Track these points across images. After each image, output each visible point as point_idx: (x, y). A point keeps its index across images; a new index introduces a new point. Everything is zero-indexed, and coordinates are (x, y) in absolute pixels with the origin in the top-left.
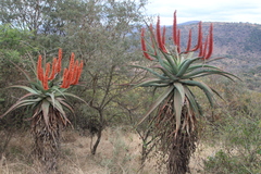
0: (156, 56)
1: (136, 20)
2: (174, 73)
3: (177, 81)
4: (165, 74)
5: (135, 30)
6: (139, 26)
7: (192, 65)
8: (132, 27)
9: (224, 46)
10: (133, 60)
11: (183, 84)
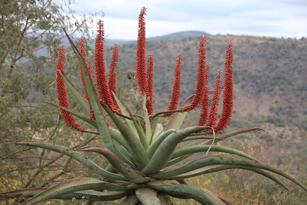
0: (93, 120)
1: (44, 25)
2: (138, 165)
3: (144, 186)
4: (116, 168)
5: (42, 52)
6: (52, 42)
7: (182, 147)
8: (35, 43)
9: (264, 96)
10: (36, 127)
11: (160, 193)
